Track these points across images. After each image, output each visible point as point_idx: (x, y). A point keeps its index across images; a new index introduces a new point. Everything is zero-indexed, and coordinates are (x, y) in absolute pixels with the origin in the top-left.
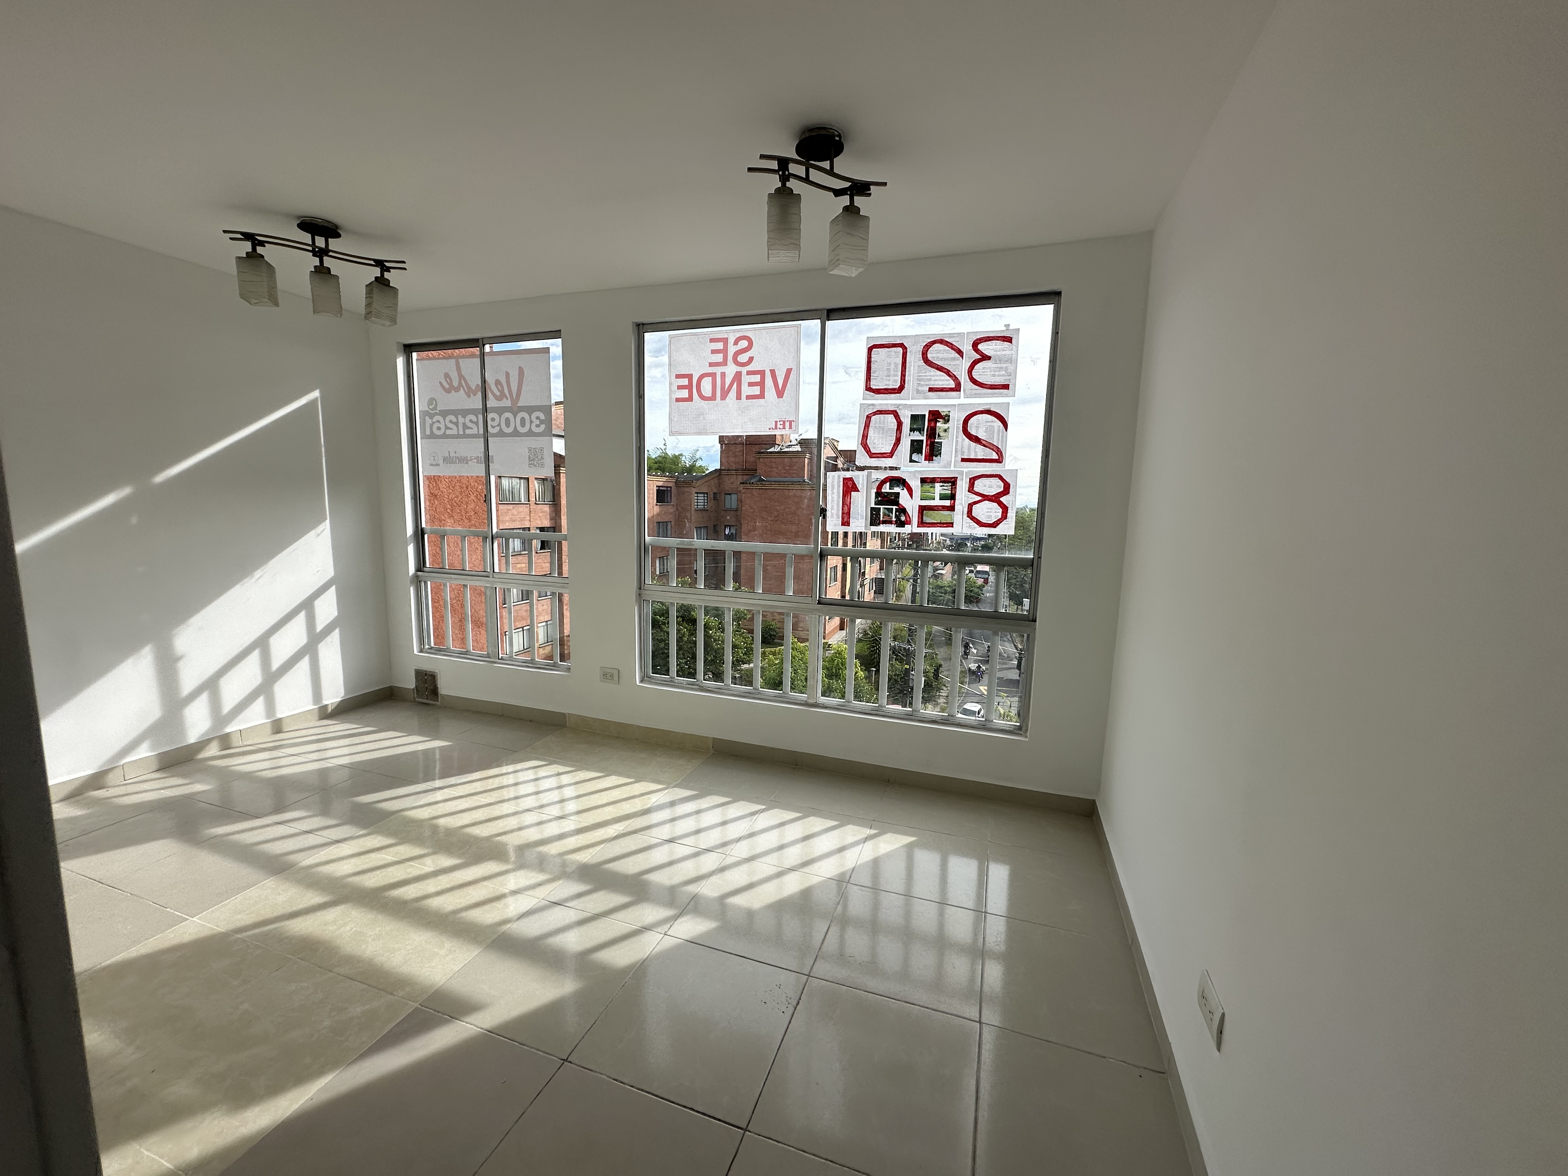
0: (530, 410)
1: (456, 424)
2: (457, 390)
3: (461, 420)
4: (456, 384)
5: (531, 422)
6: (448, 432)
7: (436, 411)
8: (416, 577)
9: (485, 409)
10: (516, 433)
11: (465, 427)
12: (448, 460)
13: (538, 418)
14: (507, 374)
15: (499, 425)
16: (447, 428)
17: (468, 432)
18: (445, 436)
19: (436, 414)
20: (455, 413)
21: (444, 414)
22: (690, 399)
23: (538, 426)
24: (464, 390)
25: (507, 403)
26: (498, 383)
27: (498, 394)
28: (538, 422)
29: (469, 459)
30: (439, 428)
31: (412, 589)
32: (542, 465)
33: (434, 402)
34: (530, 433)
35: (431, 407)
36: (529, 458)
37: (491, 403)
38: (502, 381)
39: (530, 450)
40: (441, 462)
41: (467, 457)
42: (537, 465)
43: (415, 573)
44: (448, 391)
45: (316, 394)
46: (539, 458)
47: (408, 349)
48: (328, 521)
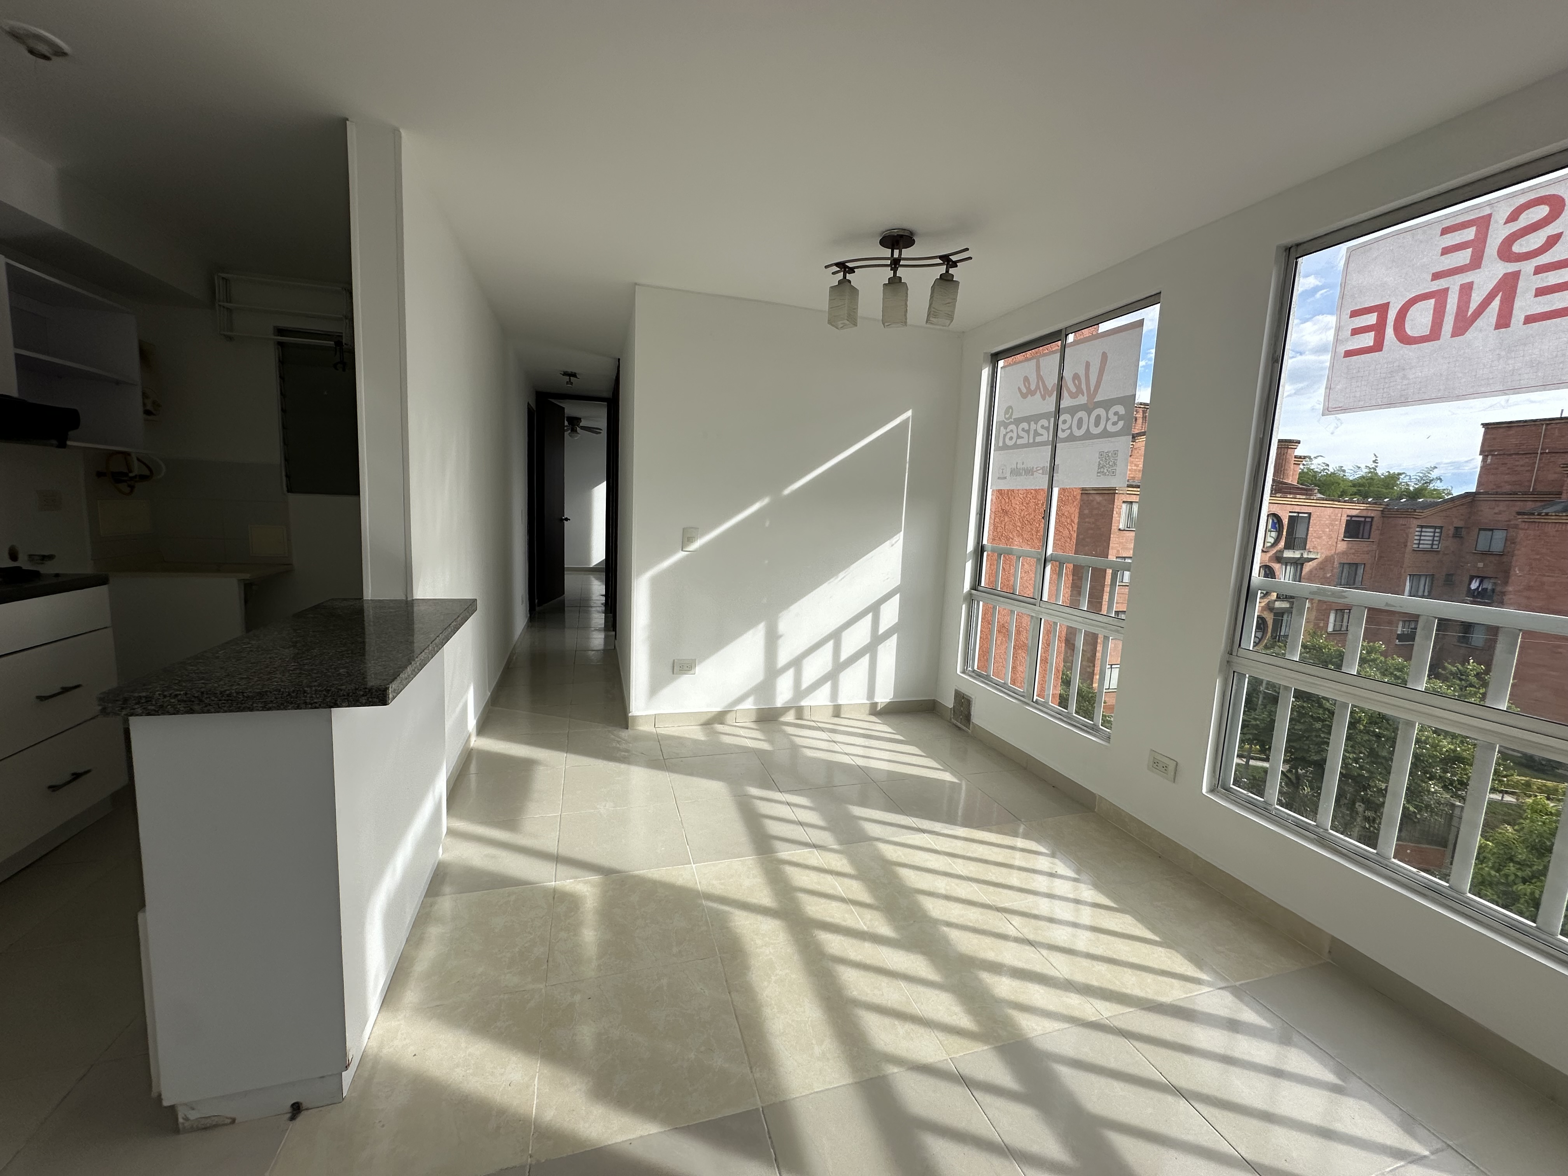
0: (1107, 404)
1: (1028, 432)
2: (1033, 393)
3: (1033, 426)
4: (1033, 387)
5: (1108, 419)
6: (1020, 442)
7: (1011, 420)
8: (970, 594)
9: (1058, 410)
10: (1088, 436)
11: (1036, 434)
12: (1015, 472)
13: (1116, 413)
14: (1088, 365)
15: (1070, 428)
16: (1019, 437)
17: (1038, 439)
18: (1016, 446)
19: (1011, 423)
20: (1028, 419)
21: (1018, 422)
22: (1378, 346)
23: (1115, 424)
24: (1040, 392)
25: (1082, 400)
26: (1076, 377)
27: (1074, 390)
28: (1115, 418)
29: (1035, 470)
30: (1011, 438)
31: (964, 606)
32: (1113, 472)
33: (1011, 410)
34: (1105, 434)
35: (1007, 416)
36: (1100, 464)
37: (1066, 403)
38: (1080, 374)
39: (1101, 455)
40: (1008, 475)
41: (1033, 468)
42: (1108, 473)
43: (969, 591)
44: (1024, 396)
45: (909, 413)
46: (1111, 464)
47: (996, 357)
48: (902, 533)
